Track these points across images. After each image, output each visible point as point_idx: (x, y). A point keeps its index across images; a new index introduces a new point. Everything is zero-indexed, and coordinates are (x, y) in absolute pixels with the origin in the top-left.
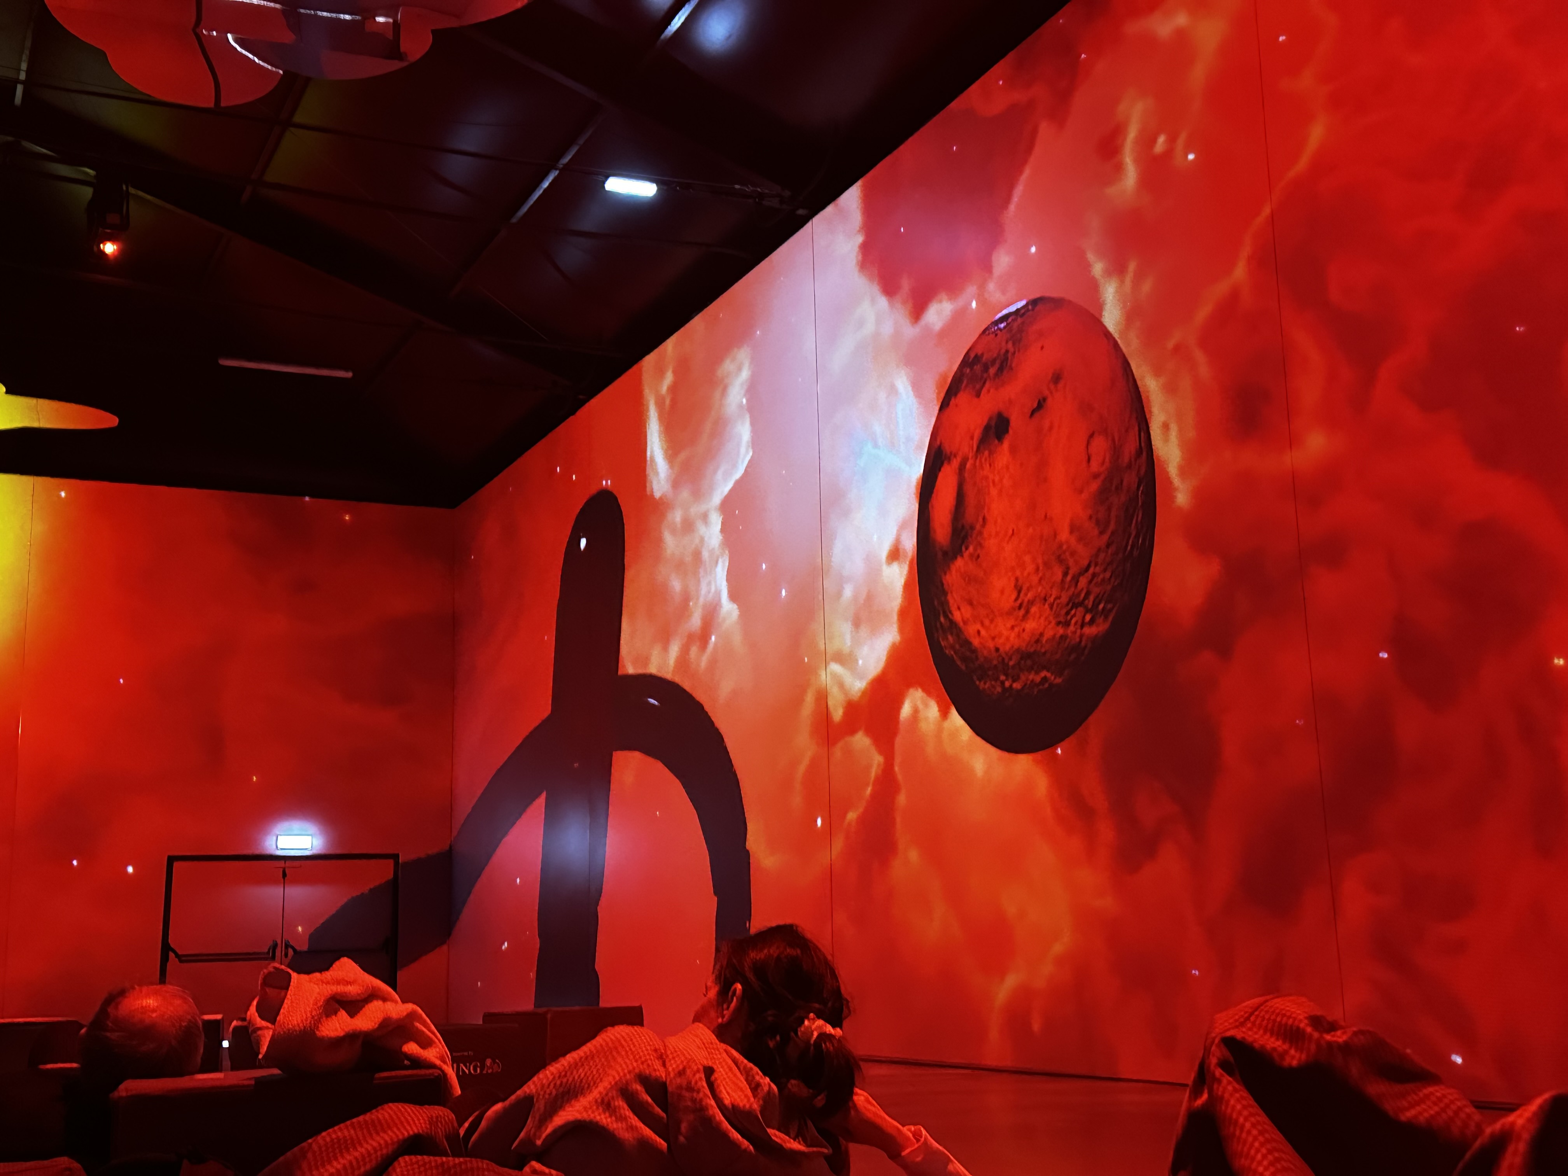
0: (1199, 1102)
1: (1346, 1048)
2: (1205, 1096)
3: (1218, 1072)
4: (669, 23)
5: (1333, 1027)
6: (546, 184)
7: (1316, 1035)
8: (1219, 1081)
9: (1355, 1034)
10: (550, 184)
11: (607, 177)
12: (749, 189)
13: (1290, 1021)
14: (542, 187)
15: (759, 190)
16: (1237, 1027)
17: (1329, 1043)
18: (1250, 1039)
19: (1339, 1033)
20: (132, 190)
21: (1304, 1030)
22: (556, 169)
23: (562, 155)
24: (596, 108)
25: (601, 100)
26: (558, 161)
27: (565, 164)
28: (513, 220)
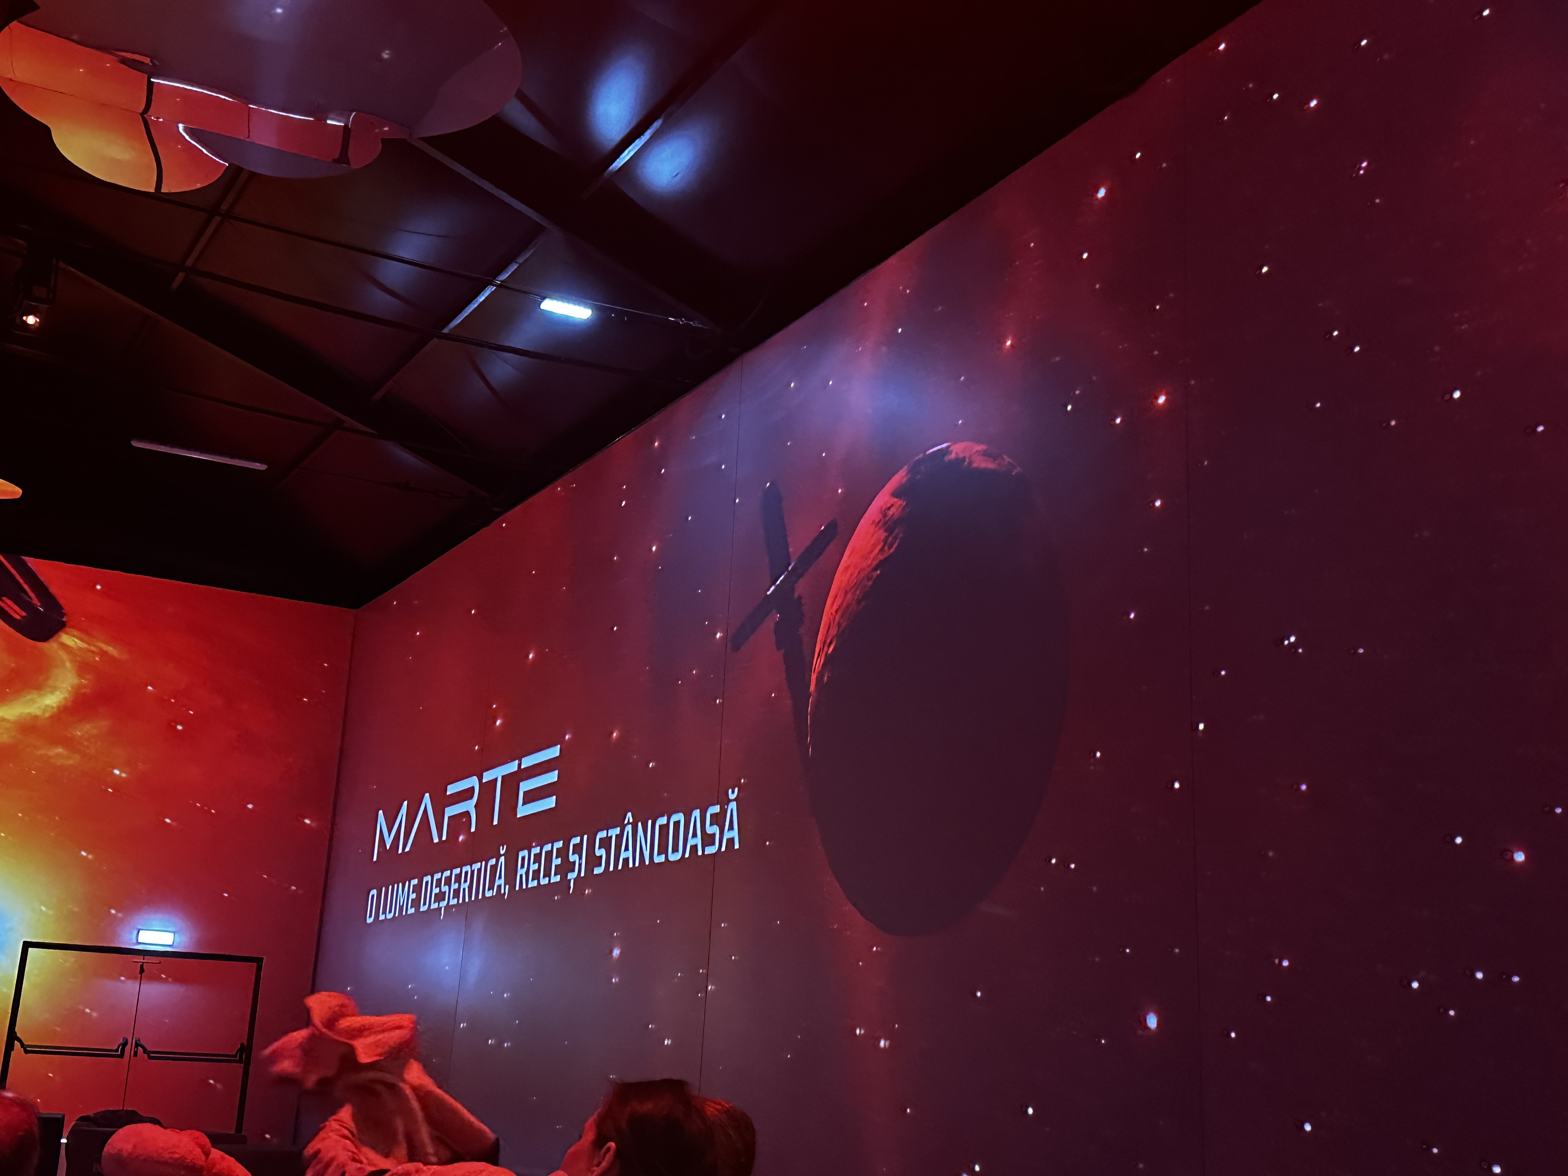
4: (617, 157)
6: (481, 298)
10: (486, 298)
11: (544, 298)
12: (682, 322)
14: (477, 301)
15: (692, 323)
20: (62, 264)
22: (494, 285)
23: (499, 273)
24: (539, 229)
25: (544, 222)
26: (496, 277)
27: (503, 282)
28: (445, 330)
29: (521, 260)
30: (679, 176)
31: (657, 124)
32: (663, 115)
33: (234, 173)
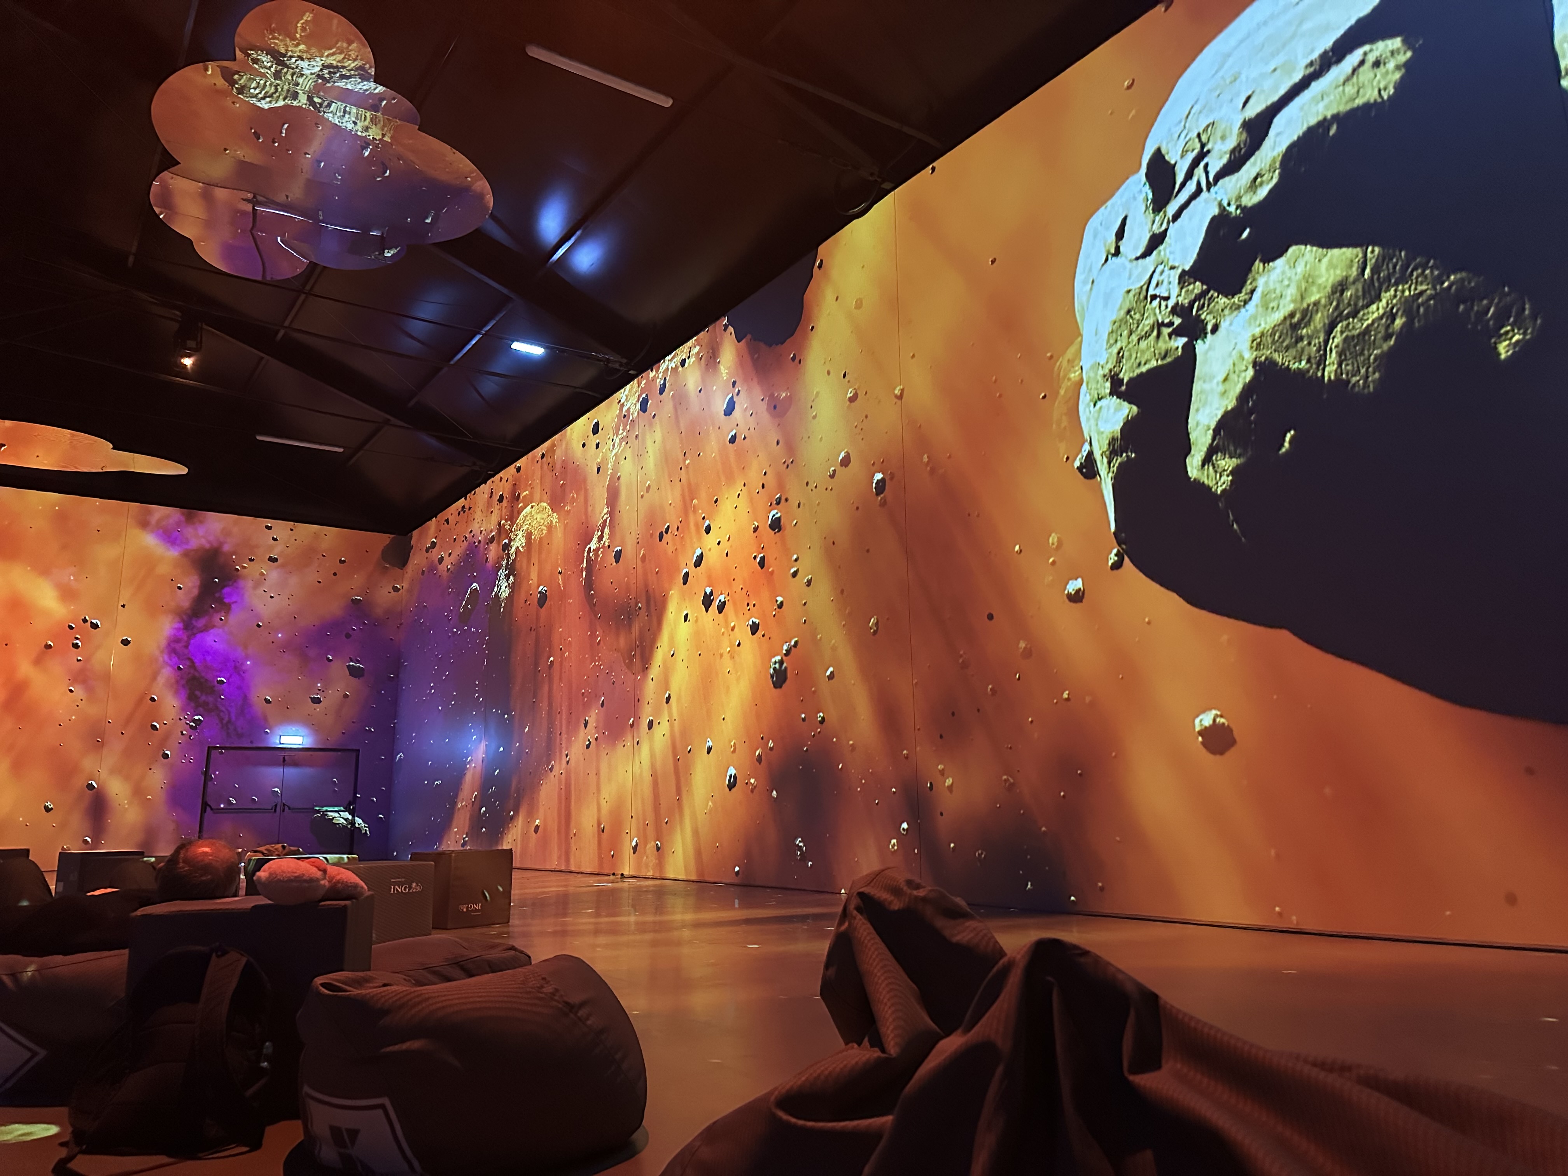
0: (843, 928)
1: (924, 899)
2: (846, 924)
3: (855, 912)
4: (555, 253)
5: (918, 887)
6: (474, 342)
7: (909, 891)
8: (855, 918)
9: (931, 891)
10: (476, 342)
11: (513, 342)
12: (601, 356)
13: (895, 884)
14: (471, 344)
15: (607, 356)
16: (866, 886)
17: (916, 897)
18: (872, 893)
19: (921, 890)
20: (205, 327)
21: (902, 889)
22: (480, 333)
23: (484, 326)
24: (508, 299)
25: (512, 295)
26: (481, 329)
27: (487, 332)
28: (452, 362)
29: (497, 319)
30: (594, 265)
31: (578, 233)
32: (582, 228)
33: (313, 266)
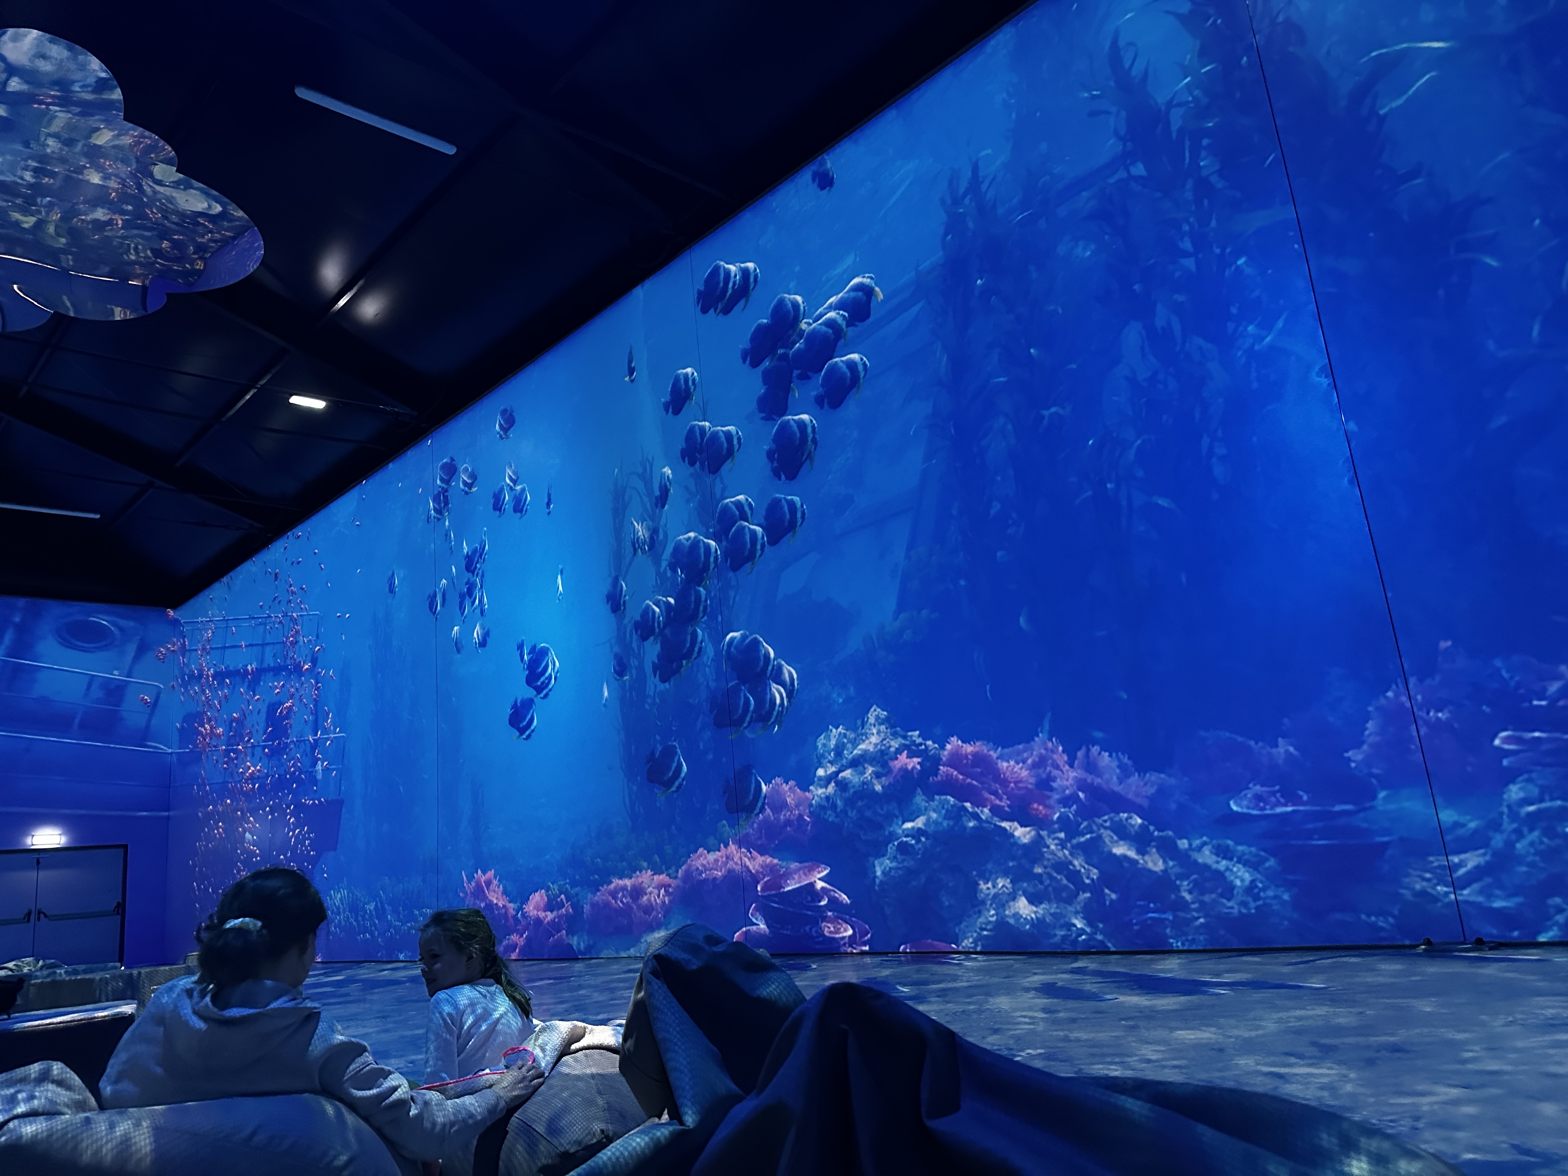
4: (337, 301)
6: (248, 397)
10: (251, 397)
11: (292, 395)
12: (389, 409)
14: (244, 399)
15: (396, 409)
22: (256, 388)
23: (259, 380)
24: (285, 351)
25: (289, 347)
26: (257, 383)
27: (262, 386)
28: (224, 419)
29: (274, 371)
30: (379, 316)
31: (361, 283)
32: (365, 278)
33: (59, 317)
